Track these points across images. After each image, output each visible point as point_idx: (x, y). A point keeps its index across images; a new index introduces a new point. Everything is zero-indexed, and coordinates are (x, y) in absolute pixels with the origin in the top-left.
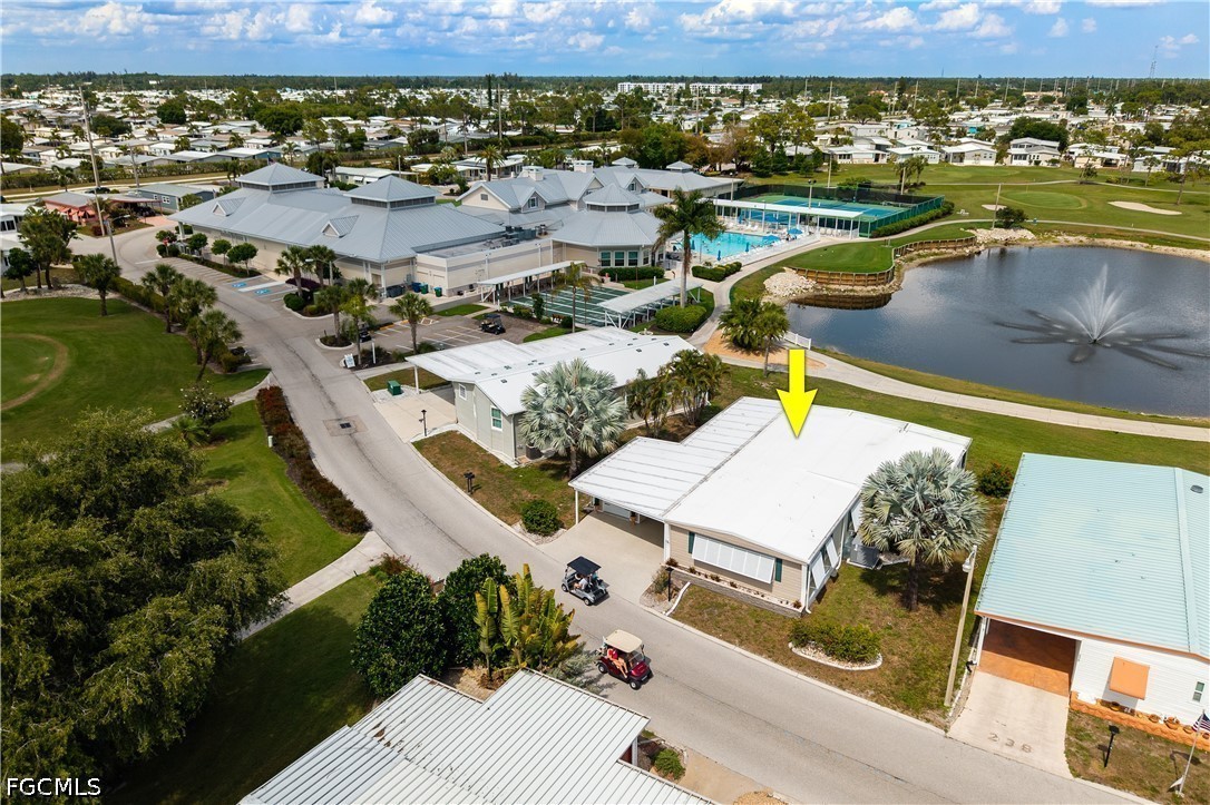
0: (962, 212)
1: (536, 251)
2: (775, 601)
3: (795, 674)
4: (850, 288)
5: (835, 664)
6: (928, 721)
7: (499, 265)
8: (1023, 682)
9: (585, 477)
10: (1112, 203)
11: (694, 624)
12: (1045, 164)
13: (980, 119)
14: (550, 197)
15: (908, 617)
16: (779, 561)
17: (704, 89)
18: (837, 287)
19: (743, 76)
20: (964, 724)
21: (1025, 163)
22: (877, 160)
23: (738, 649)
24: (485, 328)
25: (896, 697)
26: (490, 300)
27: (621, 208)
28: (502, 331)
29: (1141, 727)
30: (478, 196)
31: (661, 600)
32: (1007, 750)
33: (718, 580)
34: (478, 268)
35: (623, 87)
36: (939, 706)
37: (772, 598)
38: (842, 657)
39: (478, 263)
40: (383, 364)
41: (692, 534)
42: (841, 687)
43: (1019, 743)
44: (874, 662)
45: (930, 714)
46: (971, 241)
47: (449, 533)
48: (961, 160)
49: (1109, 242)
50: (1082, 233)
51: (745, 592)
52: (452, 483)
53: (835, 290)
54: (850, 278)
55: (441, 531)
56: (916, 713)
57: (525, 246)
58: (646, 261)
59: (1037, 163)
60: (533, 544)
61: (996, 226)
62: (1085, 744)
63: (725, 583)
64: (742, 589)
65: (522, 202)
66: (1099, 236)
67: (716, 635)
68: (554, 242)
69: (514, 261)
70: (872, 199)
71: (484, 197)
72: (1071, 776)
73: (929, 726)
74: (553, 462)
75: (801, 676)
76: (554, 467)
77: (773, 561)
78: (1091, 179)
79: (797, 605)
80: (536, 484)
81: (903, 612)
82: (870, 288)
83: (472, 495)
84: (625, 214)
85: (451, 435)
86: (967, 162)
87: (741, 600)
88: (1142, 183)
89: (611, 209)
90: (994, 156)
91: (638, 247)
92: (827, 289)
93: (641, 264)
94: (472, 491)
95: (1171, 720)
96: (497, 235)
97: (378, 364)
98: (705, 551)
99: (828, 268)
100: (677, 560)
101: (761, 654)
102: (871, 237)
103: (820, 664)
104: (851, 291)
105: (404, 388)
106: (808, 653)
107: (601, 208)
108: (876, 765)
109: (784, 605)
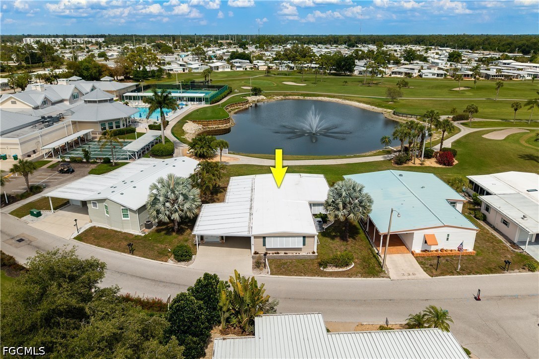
0: (236, 90)
1: (64, 127)
2: (304, 254)
3: (332, 278)
4: (217, 126)
5: (341, 270)
6: (383, 277)
7: (46, 138)
8: (396, 253)
9: (196, 228)
10: (284, 83)
11: (282, 274)
12: (249, 69)
13: (211, 52)
14: (54, 99)
15: (348, 244)
16: (304, 237)
17: (75, 41)
18: (211, 126)
19: (91, 34)
20: (392, 273)
21: (241, 69)
22: (184, 71)
23: (305, 277)
24: (62, 172)
25: (368, 273)
26: (51, 156)
27: (106, 101)
28: (73, 171)
29: (435, 255)
30: (9, 102)
31: (261, 270)
32: (410, 277)
33: (278, 253)
34: (36, 141)
35: (26, 41)
36: (382, 271)
37: (303, 253)
38: (342, 266)
39: (36, 138)
40: (13, 202)
41: (264, 238)
42: (349, 277)
43: (411, 273)
44: (352, 264)
45: (382, 274)
46: (247, 102)
47: (138, 275)
48: (218, 69)
49: (291, 97)
50: (281, 95)
51: (291, 254)
52: (117, 252)
53: (212, 128)
54: (216, 122)
55: (132, 276)
56: (378, 276)
57: (56, 126)
58: (124, 125)
59: (246, 69)
60: (185, 266)
61: (252, 95)
62: (426, 266)
63: (282, 253)
64: (290, 254)
65: (39, 103)
66: (287, 96)
67: (293, 275)
68: (72, 121)
69: (54, 134)
70: (198, 88)
71: (14, 103)
72: (431, 278)
73: (384, 279)
74: (160, 228)
75: (334, 278)
76: (163, 230)
77: (302, 238)
78: (269, 74)
79: (314, 253)
80: (161, 239)
81: (345, 243)
82: (225, 125)
83: (133, 254)
84: (108, 104)
85: (92, 229)
86: (220, 70)
87: (292, 258)
88: (286, 75)
89: (100, 102)
90: (230, 67)
91: (119, 119)
92: (208, 128)
93: (122, 127)
94: (132, 252)
95: (442, 249)
96: (37, 122)
97: (10, 203)
98: (271, 243)
99: (206, 119)
100: (257, 251)
101: (315, 276)
102: (210, 104)
103: (336, 272)
104: (218, 127)
105: (42, 212)
106: (330, 269)
107: (95, 102)
108: (381, 298)
109: (308, 254)
